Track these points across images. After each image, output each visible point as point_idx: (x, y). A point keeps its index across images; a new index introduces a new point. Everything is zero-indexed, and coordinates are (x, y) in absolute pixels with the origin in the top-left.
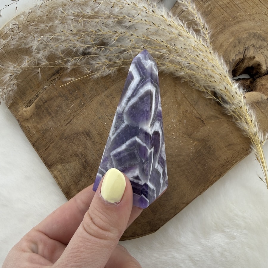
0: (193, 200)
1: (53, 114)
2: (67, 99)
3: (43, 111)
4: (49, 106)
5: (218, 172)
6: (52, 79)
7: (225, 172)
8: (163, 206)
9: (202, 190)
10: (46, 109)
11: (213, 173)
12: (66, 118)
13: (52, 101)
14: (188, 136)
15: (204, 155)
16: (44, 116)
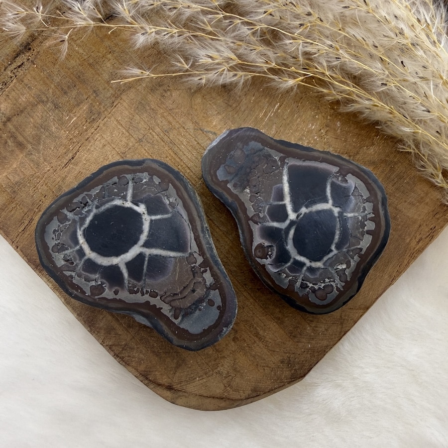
0: (377, 298)
1: (29, 147)
2: (56, 106)
3: (6, 143)
4: (17, 129)
5: (427, 230)
6: (14, 65)
7: (442, 227)
8: (312, 321)
9: (395, 274)
10: (12, 136)
11: (415, 233)
12: (62, 150)
13: (23, 114)
14: (350, 156)
15: (390, 196)
16: (8, 154)
